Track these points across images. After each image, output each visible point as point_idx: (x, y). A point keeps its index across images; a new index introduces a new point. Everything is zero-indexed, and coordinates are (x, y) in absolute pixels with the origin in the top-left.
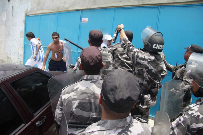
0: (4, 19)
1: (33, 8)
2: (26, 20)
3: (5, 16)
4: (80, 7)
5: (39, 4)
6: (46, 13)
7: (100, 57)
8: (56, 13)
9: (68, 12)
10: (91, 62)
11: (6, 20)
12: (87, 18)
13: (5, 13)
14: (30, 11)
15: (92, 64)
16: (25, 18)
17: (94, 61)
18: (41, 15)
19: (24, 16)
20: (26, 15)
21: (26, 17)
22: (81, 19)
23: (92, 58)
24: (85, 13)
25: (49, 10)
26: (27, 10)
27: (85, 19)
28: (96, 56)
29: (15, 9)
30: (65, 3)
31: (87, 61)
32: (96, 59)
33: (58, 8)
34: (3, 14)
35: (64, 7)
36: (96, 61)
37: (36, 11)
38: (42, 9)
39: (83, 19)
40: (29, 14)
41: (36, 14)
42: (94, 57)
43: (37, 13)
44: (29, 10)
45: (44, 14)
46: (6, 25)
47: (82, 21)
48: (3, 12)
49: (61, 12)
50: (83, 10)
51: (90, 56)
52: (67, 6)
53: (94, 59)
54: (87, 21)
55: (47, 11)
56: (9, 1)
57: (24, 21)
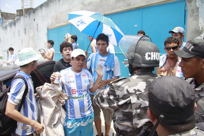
0: (32, 35)
1: (52, 23)
2: (48, 33)
3: (32, 32)
5: (56, 19)
6: (62, 25)
8: (70, 24)
13: (32, 30)
14: (51, 26)
16: (48, 32)
18: (59, 28)
19: (46, 30)
20: (48, 29)
21: (48, 30)
26: (48, 25)
29: (39, 26)
34: (30, 31)
37: (55, 25)
38: (59, 22)
40: (50, 28)
41: (55, 27)
43: (56, 26)
45: (61, 26)
46: (33, 40)
48: (30, 29)
56: (34, 20)
57: (46, 34)
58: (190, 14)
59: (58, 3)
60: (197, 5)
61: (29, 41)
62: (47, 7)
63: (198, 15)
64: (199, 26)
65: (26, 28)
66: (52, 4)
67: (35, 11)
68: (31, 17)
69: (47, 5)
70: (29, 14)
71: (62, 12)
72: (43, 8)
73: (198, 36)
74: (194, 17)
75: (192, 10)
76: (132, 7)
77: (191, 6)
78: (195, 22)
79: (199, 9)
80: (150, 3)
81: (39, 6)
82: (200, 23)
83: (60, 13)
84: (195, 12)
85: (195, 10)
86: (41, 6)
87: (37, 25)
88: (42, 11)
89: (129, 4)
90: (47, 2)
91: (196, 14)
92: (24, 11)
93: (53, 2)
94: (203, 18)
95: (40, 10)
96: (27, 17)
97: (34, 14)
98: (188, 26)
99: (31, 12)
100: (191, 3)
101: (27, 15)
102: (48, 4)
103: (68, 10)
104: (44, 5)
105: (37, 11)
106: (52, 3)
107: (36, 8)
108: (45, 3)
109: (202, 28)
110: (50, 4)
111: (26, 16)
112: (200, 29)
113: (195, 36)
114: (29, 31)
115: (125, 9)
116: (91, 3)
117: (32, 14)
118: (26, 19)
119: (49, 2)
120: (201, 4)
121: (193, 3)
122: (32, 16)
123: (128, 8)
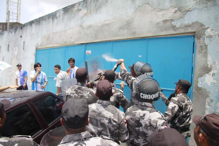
0: (16, 53)
1: (43, 43)
2: (36, 54)
3: (17, 50)
4: (84, 41)
5: (48, 39)
6: (54, 47)
7: (110, 88)
8: (64, 46)
9: (74, 46)
10: (104, 92)
11: (17, 54)
12: (91, 51)
13: (17, 48)
14: (40, 46)
15: (104, 93)
16: (36, 52)
17: (106, 91)
18: (50, 49)
19: (35, 49)
20: (36, 49)
21: (36, 50)
22: (85, 52)
23: (105, 89)
24: (88, 46)
25: (57, 44)
26: (38, 44)
27: (89, 52)
28: (108, 88)
29: (26, 44)
30: (71, 38)
31: (101, 91)
32: (107, 90)
33: (65, 42)
35: (70, 41)
36: (107, 91)
37: (46, 45)
38: (51, 43)
39: (87, 51)
40: (39, 48)
41: (45, 48)
42: (106, 88)
43: (47, 47)
44: (39, 44)
47: (86, 53)
48: (15, 47)
49: (68, 46)
50: (87, 43)
51: (103, 87)
52: (73, 40)
53: (106, 90)
54: (90, 53)
55: (55, 45)
56: (21, 37)
57: (34, 55)
58: (199, 51)
59: (51, 21)
60: (205, 42)
61: (12, 59)
62: (38, 25)
63: (207, 53)
64: (208, 63)
65: (10, 44)
66: (44, 23)
67: (23, 27)
68: (17, 33)
69: (38, 23)
70: (15, 29)
71: (56, 33)
72: (34, 25)
73: (207, 74)
74: (203, 54)
75: (201, 47)
76: (137, 36)
77: (200, 42)
78: (204, 59)
79: (208, 46)
80: (157, 35)
81: (28, 22)
82: (209, 60)
83: (53, 33)
84: (203, 49)
85: (204, 47)
86: (31, 23)
87: (24, 42)
88: (31, 28)
89: (134, 33)
90: (38, 20)
91: (204, 51)
92: (8, 24)
93: (46, 20)
94: (211, 56)
95: (29, 26)
96: (12, 32)
97: (21, 30)
98: (196, 63)
99: (17, 27)
100: (200, 40)
101: (13, 30)
102: (39, 21)
103: (62, 31)
104: (34, 22)
105: (25, 28)
106: (44, 21)
107: (25, 24)
108: (36, 20)
109: (211, 66)
110: (41, 22)
111: (11, 30)
112: (209, 67)
113: (203, 73)
114: (13, 49)
115: (129, 37)
116: (90, 26)
117: (18, 30)
118: (10, 35)
119: (40, 19)
120: (209, 42)
121: (202, 39)
122: (19, 32)
123: (132, 37)
